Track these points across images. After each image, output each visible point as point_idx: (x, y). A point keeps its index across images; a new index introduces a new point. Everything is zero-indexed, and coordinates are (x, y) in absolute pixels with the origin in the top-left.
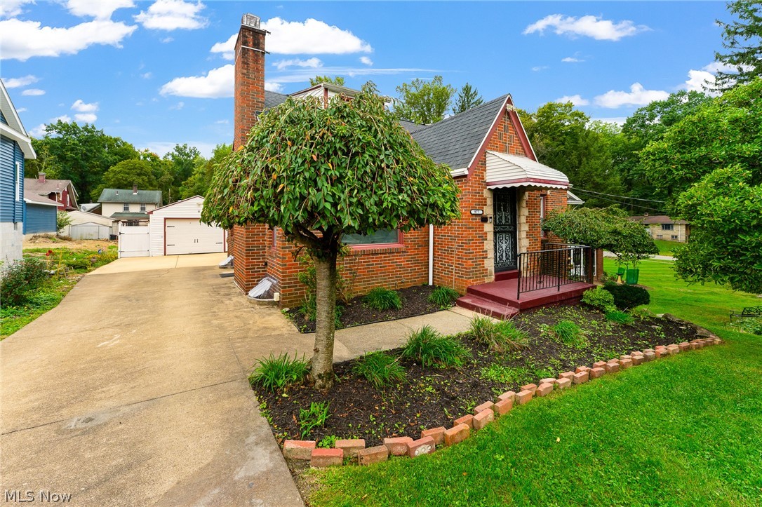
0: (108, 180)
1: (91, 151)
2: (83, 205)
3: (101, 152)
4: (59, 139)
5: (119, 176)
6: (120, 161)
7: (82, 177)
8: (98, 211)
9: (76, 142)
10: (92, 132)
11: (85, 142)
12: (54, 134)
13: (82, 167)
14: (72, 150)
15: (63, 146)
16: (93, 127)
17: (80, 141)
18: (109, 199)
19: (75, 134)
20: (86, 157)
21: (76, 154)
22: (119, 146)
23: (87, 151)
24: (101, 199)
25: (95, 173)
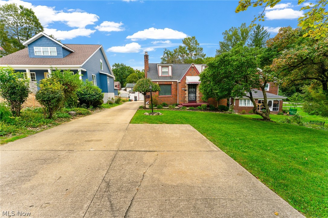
0: (127, 80)
1: (123, 72)
2: (122, 88)
3: (125, 72)
4: (115, 69)
5: (130, 79)
6: (130, 74)
7: (122, 80)
8: (125, 90)
9: (119, 69)
10: (123, 66)
11: (121, 69)
12: (114, 68)
13: (121, 77)
14: (119, 72)
15: (117, 71)
16: (123, 64)
17: (120, 69)
18: (128, 87)
19: (119, 67)
20: (122, 74)
21: (120, 73)
22: (129, 69)
23: (122, 72)
24: (126, 86)
25: (124, 78)
